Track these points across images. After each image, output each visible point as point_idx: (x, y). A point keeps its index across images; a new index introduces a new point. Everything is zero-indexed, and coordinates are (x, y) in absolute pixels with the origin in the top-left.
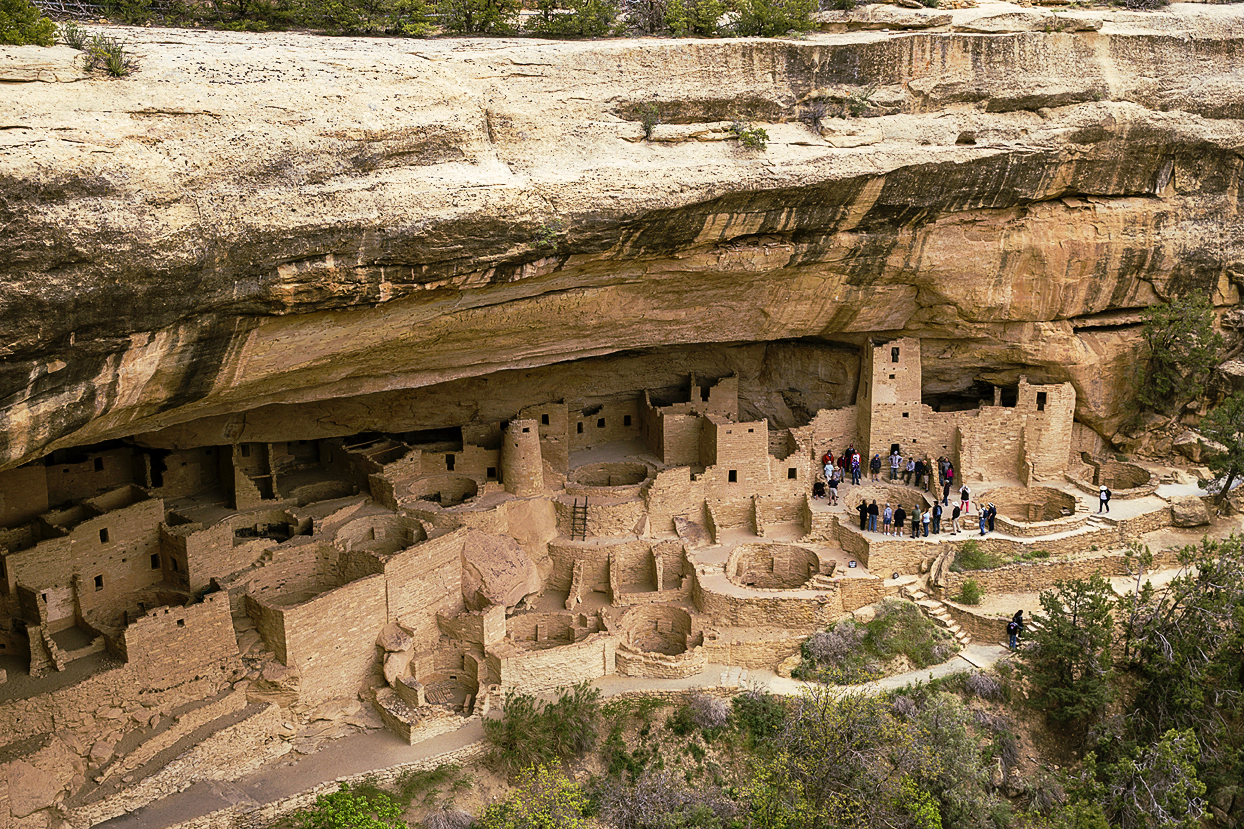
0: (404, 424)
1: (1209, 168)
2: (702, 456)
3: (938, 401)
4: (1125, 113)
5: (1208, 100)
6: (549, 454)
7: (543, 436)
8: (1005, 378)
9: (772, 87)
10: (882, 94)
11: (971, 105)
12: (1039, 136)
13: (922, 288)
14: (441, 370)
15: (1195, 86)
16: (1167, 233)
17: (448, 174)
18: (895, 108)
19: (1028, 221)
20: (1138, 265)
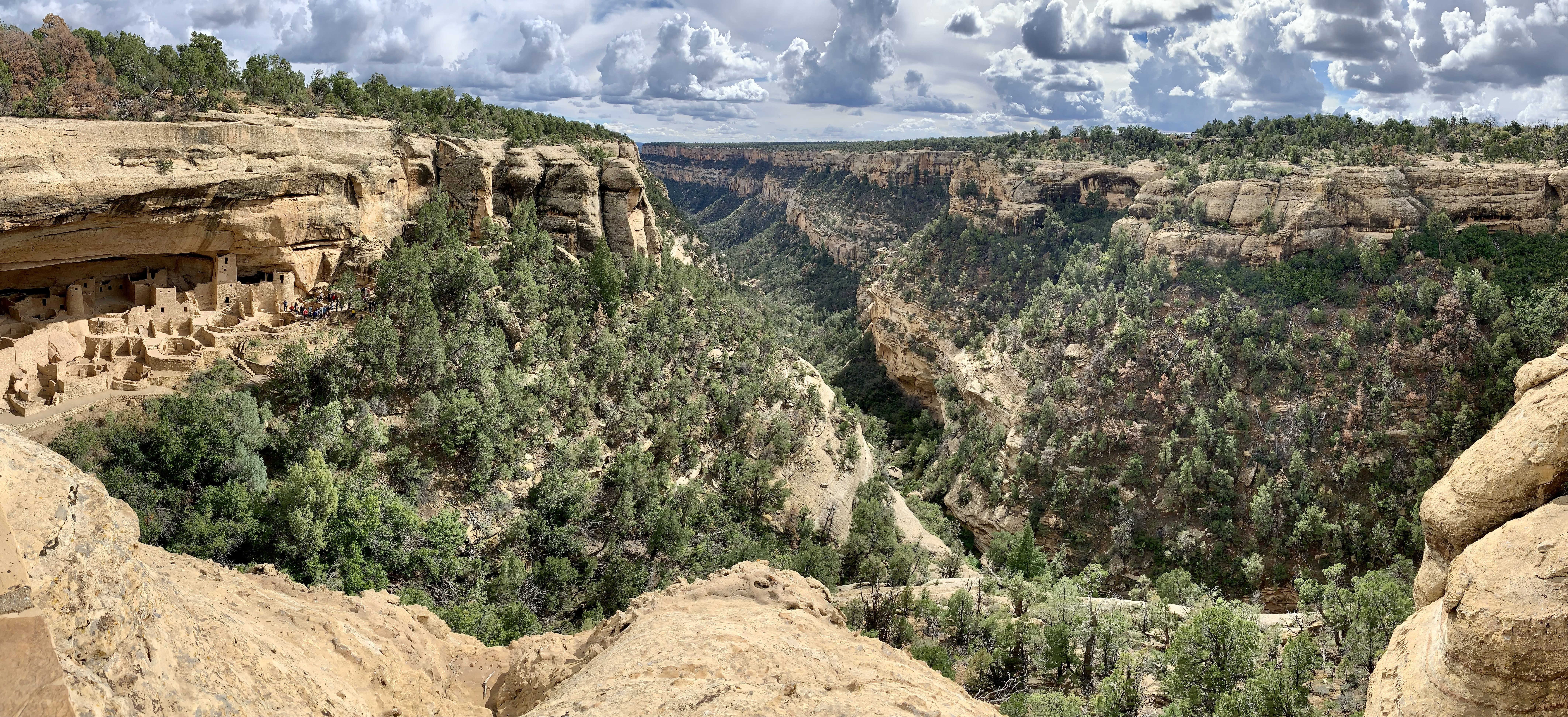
0: (23, 286)
1: (336, 184)
2: (149, 303)
3: (244, 280)
4: (307, 161)
5: (333, 156)
6: (87, 300)
7: (84, 292)
8: (268, 270)
9: (177, 145)
10: (218, 149)
11: (250, 156)
12: (275, 169)
13: (235, 231)
14: (37, 262)
15: (328, 150)
16: (324, 209)
17: (37, 176)
18: (222, 155)
19: (273, 204)
20: (313, 224)
